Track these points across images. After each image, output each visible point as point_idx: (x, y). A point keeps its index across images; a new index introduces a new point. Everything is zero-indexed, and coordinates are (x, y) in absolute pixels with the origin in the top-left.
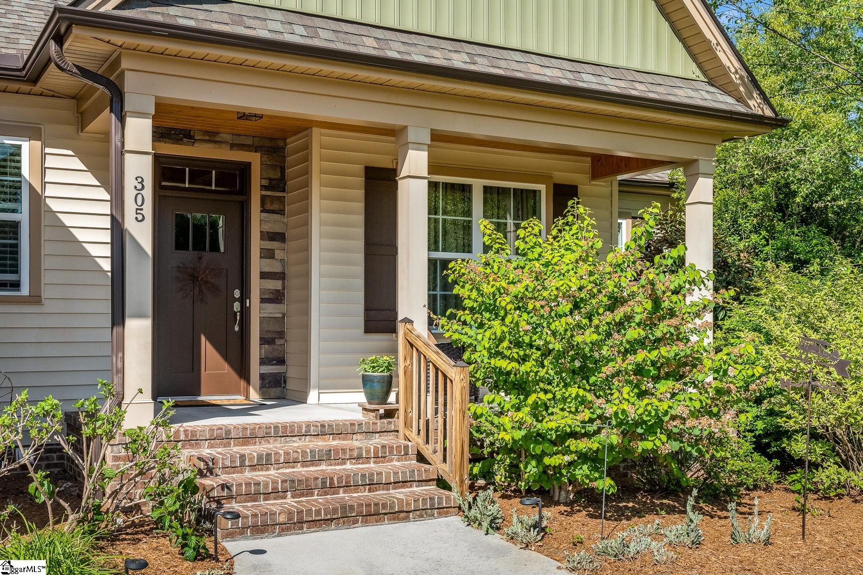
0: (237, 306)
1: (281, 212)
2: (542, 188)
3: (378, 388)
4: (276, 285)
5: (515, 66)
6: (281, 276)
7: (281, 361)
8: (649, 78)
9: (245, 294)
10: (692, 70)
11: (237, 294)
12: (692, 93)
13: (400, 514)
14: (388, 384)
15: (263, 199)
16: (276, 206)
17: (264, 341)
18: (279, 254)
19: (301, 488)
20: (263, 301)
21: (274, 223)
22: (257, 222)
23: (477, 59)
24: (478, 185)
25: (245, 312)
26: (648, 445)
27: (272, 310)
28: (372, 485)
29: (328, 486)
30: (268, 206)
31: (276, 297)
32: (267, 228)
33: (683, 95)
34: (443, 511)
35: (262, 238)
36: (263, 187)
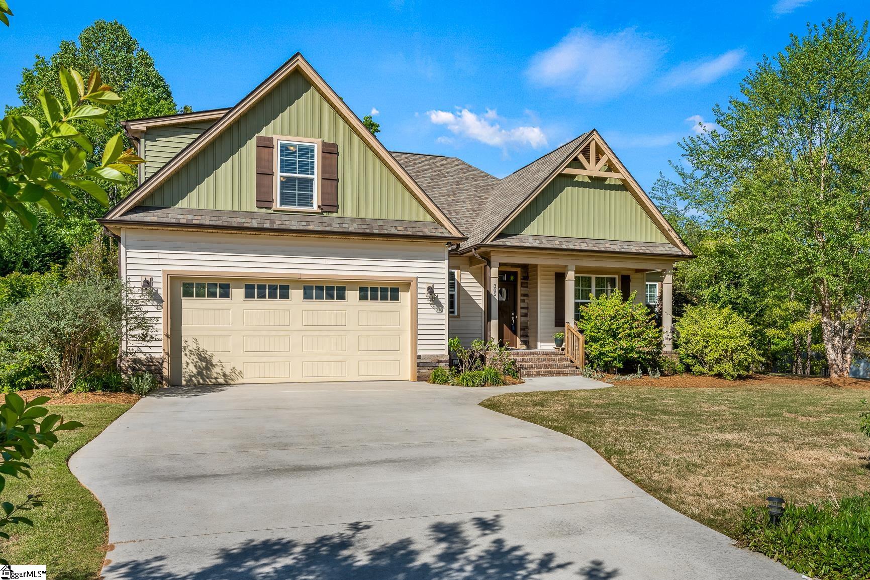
0: (513, 318)
1: (527, 287)
2: (617, 277)
3: (559, 342)
4: (525, 311)
5: (601, 246)
6: (527, 308)
7: (527, 336)
8: (647, 245)
9: (516, 314)
10: (665, 240)
11: (513, 314)
12: (662, 249)
13: (565, 374)
14: (562, 341)
15: (522, 283)
16: (525, 285)
17: (521, 329)
18: (526, 301)
19: (539, 367)
20: (521, 316)
21: (525, 291)
22: (520, 290)
23: (589, 244)
24: (593, 277)
25: (516, 320)
26: (631, 355)
27: (524, 319)
28: (558, 367)
29: (546, 367)
30: (523, 285)
31: (526, 315)
32: (523, 292)
33: (659, 250)
34: (577, 374)
35: (521, 296)
36: (521, 279)
